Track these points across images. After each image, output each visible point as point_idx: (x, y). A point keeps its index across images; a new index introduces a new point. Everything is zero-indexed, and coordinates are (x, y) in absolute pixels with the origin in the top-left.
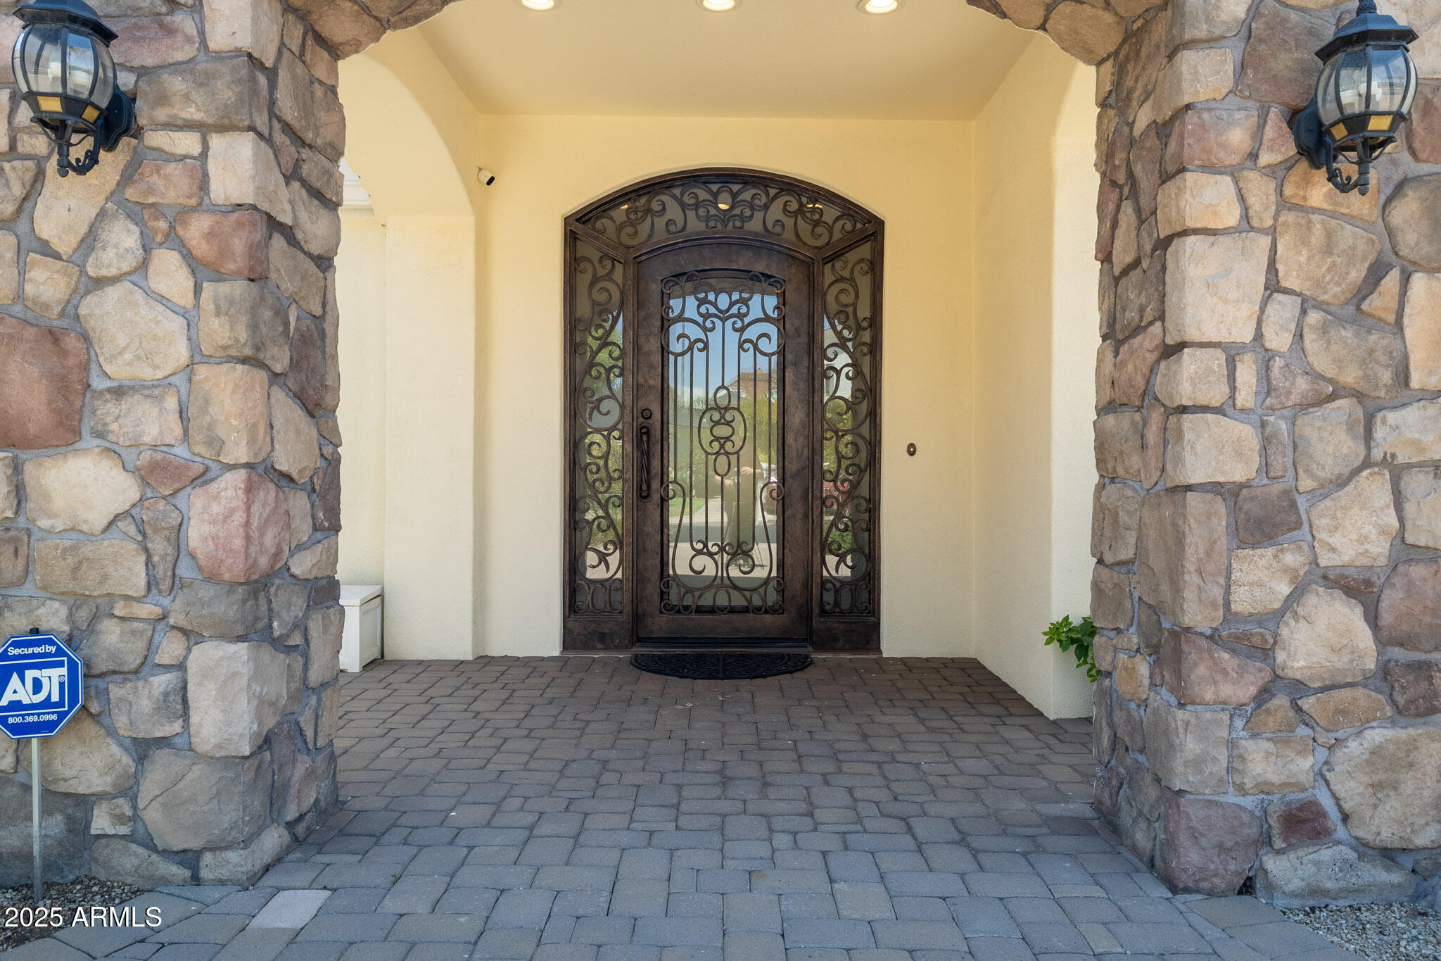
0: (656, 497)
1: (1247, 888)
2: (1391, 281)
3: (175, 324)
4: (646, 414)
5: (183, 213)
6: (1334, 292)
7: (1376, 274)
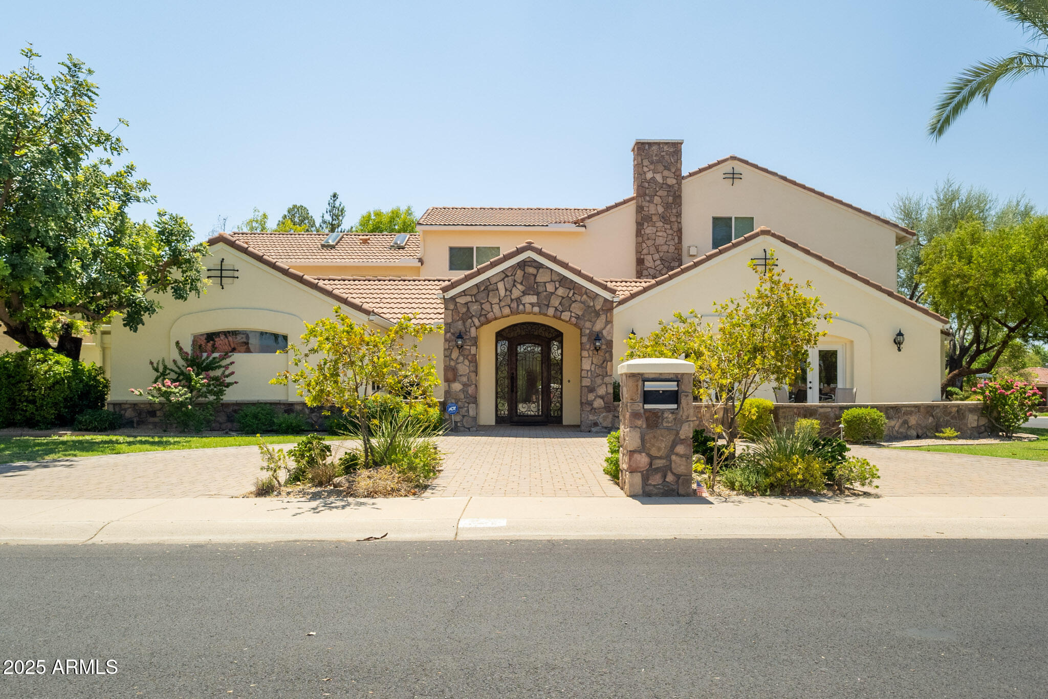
0: (515, 391)
1: (590, 432)
2: (605, 362)
3: (467, 368)
4: (513, 374)
5: (468, 356)
6: (599, 364)
7: (604, 362)
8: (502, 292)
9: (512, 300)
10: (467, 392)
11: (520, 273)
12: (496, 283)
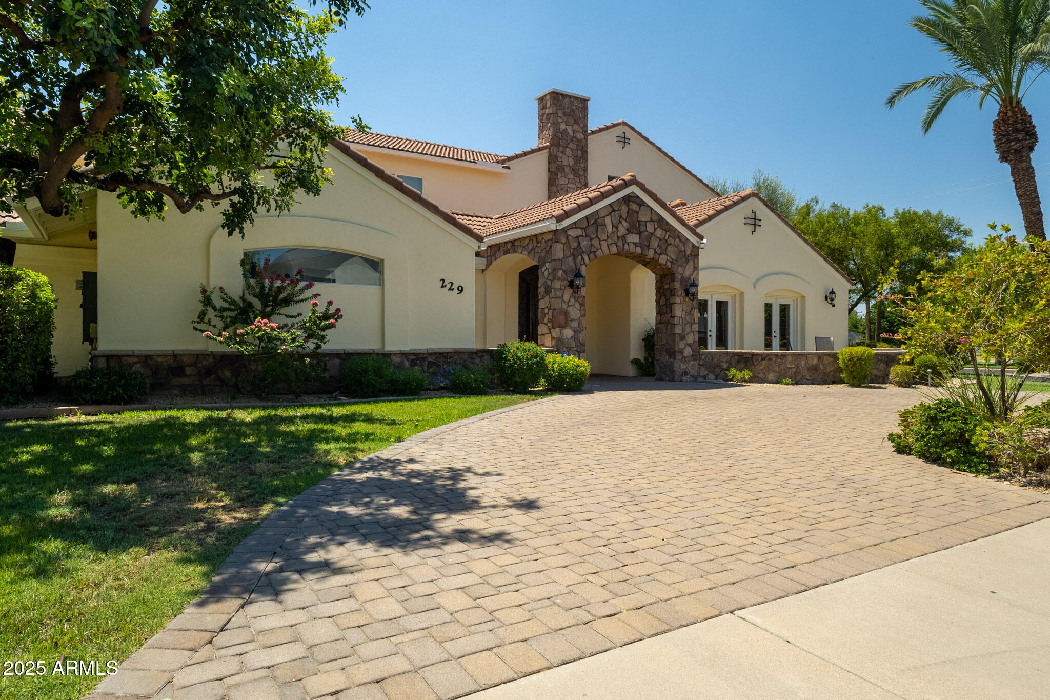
8: (609, 228)
9: (618, 238)
10: (578, 339)
11: (624, 209)
12: (604, 217)
